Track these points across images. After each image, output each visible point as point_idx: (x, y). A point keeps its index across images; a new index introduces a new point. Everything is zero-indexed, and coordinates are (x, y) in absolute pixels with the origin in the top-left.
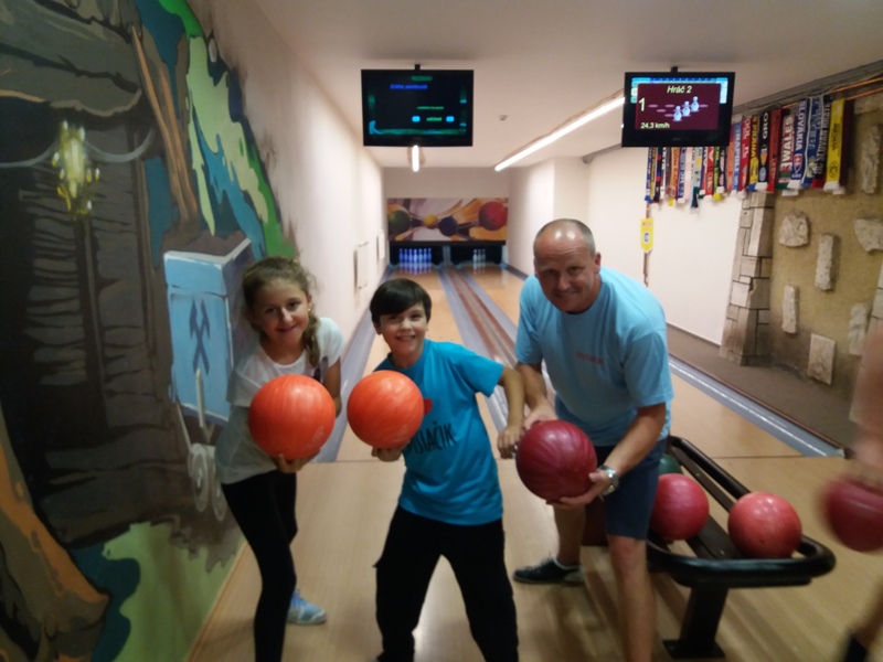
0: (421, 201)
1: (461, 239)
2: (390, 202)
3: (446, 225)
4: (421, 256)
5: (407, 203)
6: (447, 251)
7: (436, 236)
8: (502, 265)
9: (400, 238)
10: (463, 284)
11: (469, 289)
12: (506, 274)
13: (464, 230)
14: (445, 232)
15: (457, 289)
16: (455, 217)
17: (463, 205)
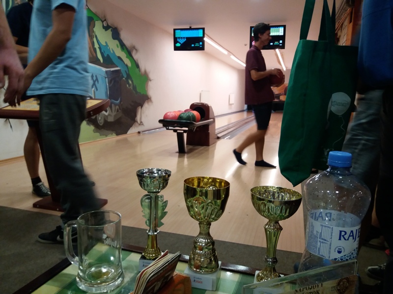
13: (278, 96)
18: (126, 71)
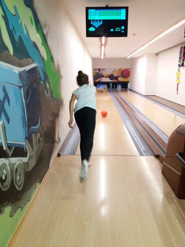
0: (104, 69)
1: (115, 81)
2: (94, 70)
3: (111, 77)
4: (103, 86)
5: (99, 70)
6: (111, 85)
7: (108, 80)
8: (128, 89)
9: (97, 81)
10: (116, 94)
11: (119, 95)
12: (129, 92)
13: (116, 78)
14: (111, 79)
15: (115, 96)
16: (114, 74)
17: (116, 70)
18: (42, 68)
